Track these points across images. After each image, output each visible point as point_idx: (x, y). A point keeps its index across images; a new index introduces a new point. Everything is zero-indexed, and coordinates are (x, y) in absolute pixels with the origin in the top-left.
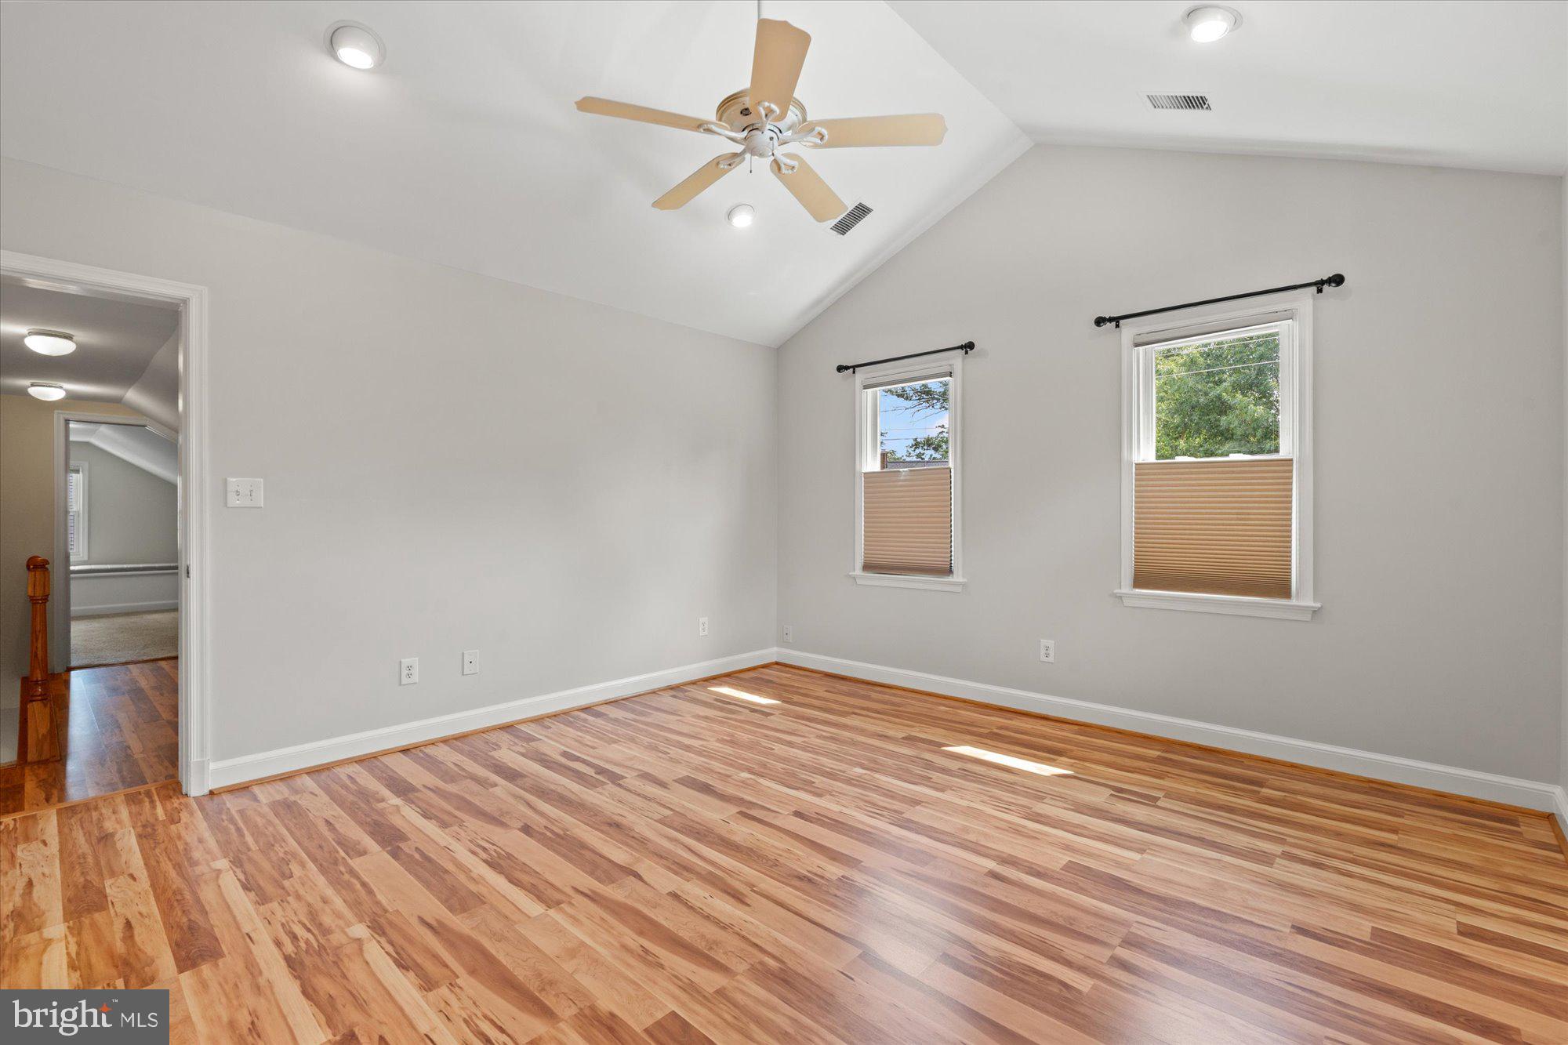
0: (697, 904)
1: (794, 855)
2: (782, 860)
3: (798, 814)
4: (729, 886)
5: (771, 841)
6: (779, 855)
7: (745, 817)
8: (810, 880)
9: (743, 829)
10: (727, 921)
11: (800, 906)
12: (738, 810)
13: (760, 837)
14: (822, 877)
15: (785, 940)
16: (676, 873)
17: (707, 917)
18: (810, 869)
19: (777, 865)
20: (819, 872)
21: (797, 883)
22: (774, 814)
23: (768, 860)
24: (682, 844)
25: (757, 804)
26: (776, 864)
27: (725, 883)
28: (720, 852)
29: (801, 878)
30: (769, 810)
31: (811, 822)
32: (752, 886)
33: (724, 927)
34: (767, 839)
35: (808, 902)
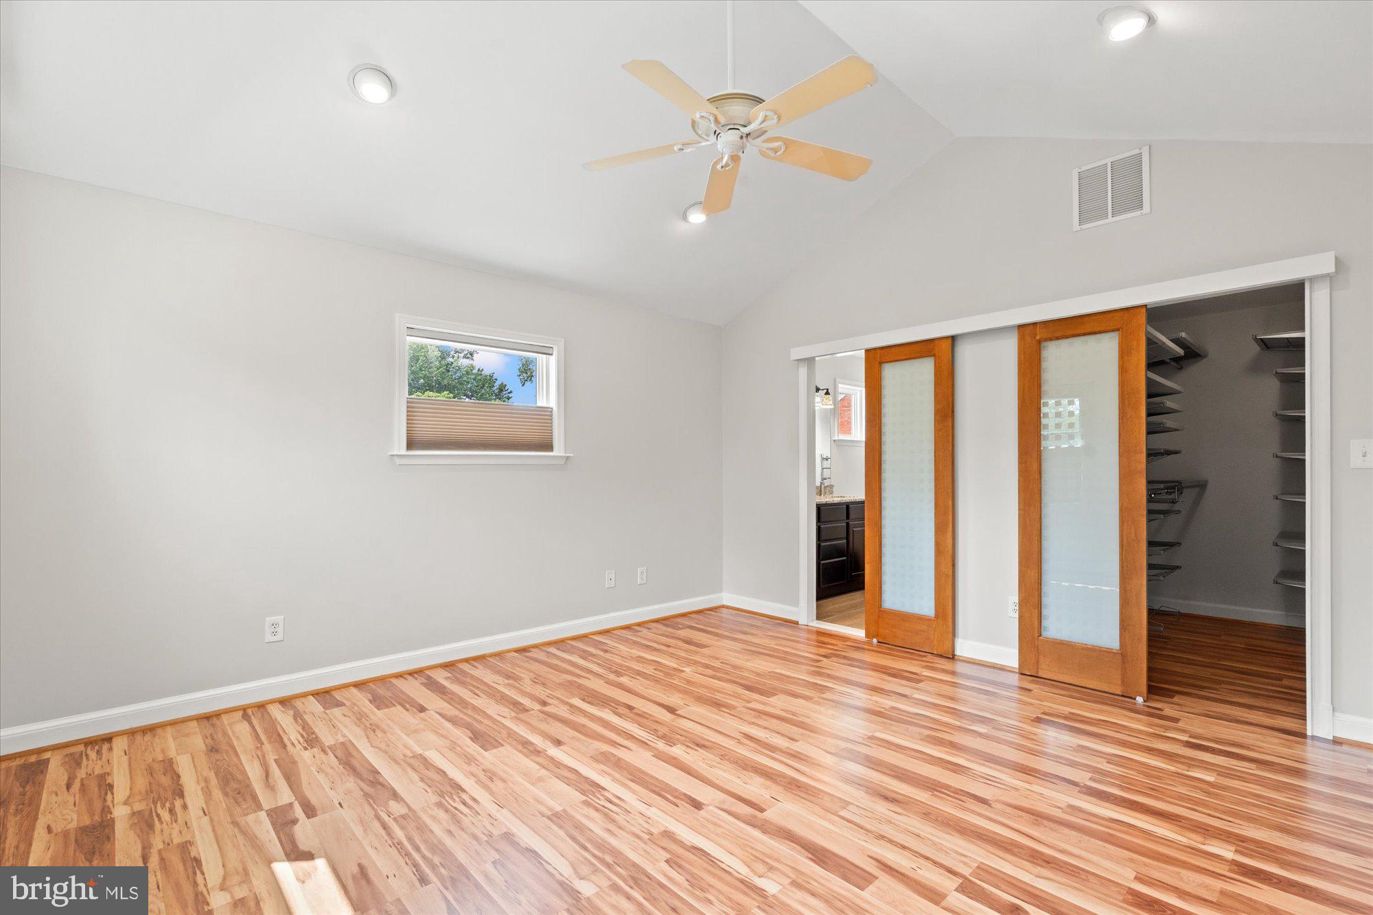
0: (774, 734)
1: (706, 763)
2: (718, 759)
3: (697, 805)
4: (755, 743)
5: (726, 775)
6: (721, 764)
7: (756, 805)
8: (698, 745)
9: (752, 788)
10: (752, 726)
11: (706, 731)
12: (765, 813)
13: (738, 781)
14: (687, 746)
15: (717, 717)
16: (799, 753)
17: (765, 728)
18: (697, 753)
19: (722, 755)
20: (689, 750)
21: (706, 743)
22: (725, 807)
23: (729, 760)
24: (807, 776)
25: (745, 822)
26: (723, 757)
27: (759, 745)
28: (771, 768)
29: (703, 746)
30: (730, 813)
31: (685, 795)
32: (739, 742)
33: (753, 723)
34: (730, 777)
35: (702, 733)
